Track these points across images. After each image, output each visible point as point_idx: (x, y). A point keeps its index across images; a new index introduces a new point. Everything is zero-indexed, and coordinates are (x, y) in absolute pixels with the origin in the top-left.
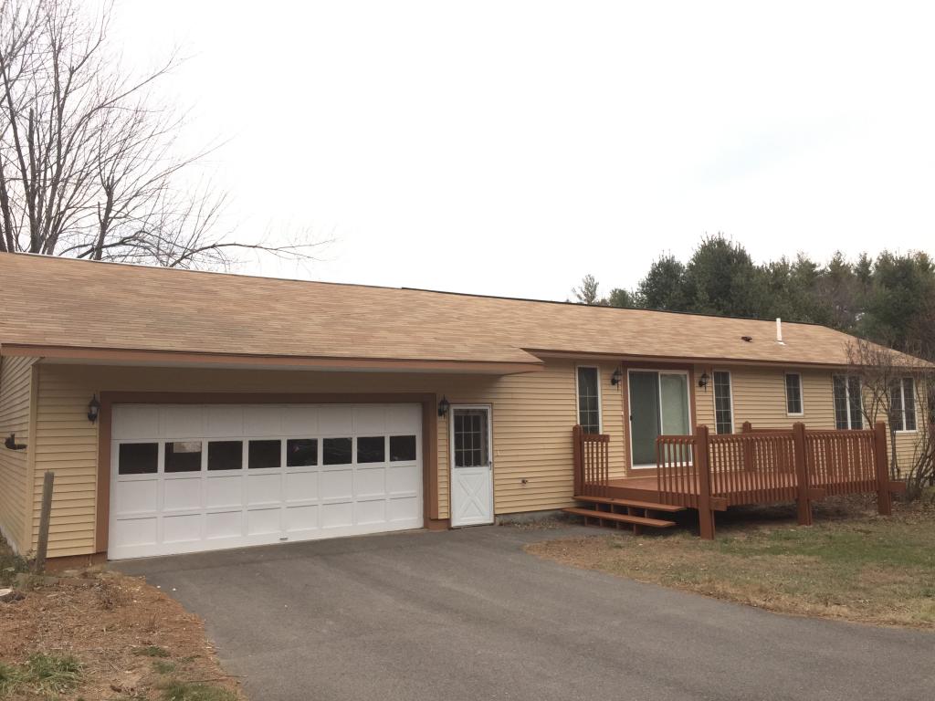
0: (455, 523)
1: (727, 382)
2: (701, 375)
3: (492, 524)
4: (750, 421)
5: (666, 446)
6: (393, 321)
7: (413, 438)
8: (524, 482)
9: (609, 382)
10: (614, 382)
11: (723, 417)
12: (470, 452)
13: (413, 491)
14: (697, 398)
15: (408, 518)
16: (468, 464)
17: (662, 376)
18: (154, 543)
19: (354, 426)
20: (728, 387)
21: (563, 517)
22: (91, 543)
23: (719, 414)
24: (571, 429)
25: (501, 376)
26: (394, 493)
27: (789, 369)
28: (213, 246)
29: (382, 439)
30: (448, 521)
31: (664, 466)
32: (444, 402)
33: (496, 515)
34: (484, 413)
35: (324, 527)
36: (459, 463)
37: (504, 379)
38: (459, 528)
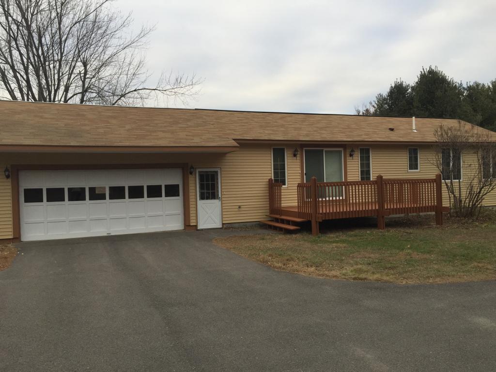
0: (199, 228)
1: (369, 153)
2: (350, 150)
3: (221, 228)
4: (382, 175)
5: (327, 188)
6: (172, 127)
7: (178, 186)
8: (240, 207)
9: (292, 155)
10: (295, 155)
11: (365, 173)
12: (209, 192)
13: (178, 212)
14: (348, 163)
15: (176, 225)
16: (208, 198)
17: (325, 151)
18: (43, 234)
19: (145, 180)
20: (369, 156)
21: (262, 226)
22: (11, 233)
23: (362, 172)
24: (268, 180)
25: (226, 153)
26: (167, 212)
27: (412, 145)
28: (135, 90)
29: (160, 186)
30: (196, 226)
31: (326, 199)
32: (192, 167)
33: (223, 224)
34: (217, 172)
35: (131, 228)
36: (202, 198)
37: (228, 155)
38: (202, 230)
